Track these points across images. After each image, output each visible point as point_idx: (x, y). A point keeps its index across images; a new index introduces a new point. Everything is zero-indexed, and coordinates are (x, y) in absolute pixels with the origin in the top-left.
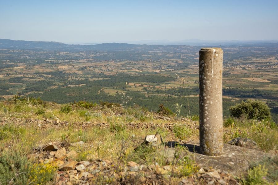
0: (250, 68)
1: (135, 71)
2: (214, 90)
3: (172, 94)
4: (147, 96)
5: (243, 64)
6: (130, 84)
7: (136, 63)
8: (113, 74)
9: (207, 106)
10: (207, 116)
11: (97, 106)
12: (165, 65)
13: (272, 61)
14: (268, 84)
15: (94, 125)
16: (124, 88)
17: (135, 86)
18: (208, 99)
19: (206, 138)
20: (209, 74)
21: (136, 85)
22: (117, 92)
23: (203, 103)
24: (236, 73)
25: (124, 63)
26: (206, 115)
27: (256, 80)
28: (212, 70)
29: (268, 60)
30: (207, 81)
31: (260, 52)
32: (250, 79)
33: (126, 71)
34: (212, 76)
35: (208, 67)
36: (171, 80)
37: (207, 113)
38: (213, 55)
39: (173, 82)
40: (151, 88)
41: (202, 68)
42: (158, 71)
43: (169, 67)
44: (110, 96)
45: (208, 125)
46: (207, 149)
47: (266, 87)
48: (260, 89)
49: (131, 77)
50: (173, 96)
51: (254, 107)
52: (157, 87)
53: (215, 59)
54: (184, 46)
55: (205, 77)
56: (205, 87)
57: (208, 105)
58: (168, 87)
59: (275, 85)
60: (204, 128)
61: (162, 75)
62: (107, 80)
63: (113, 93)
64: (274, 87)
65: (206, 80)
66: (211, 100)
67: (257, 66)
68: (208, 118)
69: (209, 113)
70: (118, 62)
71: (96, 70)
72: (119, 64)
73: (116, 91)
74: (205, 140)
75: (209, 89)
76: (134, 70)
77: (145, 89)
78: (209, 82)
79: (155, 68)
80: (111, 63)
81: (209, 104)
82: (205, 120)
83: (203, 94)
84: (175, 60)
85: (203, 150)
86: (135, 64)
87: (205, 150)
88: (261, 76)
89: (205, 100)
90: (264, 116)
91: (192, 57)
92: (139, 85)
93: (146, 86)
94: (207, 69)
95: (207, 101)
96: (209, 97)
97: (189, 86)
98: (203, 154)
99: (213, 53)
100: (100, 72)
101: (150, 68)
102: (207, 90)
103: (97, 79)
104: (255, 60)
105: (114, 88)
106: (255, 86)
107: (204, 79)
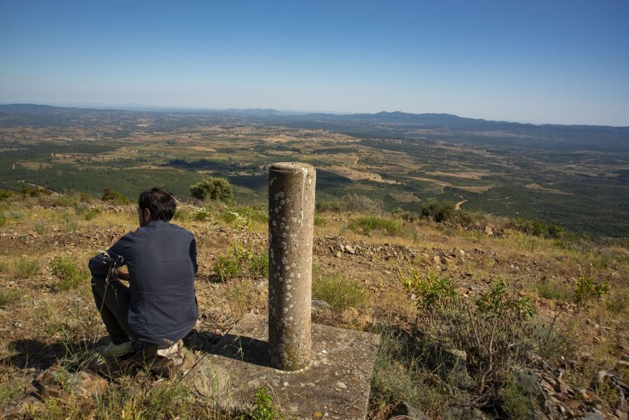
0: (196, 136)
1: (63, 139)
2: (305, 251)
3: (113, 166)
4: (80, 169)
5: (189, 132)
6: (57, 155)
7: (63, 129)
8: (33, 142)
9: (289, 284)
10: (290, 302)
11: (14, 196)
12: (101, 132)
13: (217, 129)
14: (214, 153)
15: (14, 238)
16: (49, 161)
17: (65, 158)
18: (292, 269)
19: (287, 341)
20: (295, 220)
21: (66, 156)
22: (41, 165)
23: (281, 276)
24: (182, 142)
25: (47, 130)
26: (287, 299)
27: (202, 149)
28: (302, 212)
29: (213, 128)
30: (291, 235)
31: (204, 120)
32: (197, 148)
33: (50, 139)
34: (302, 225)
35: (293, 206)
36: (110, 150)
37: (291, 296)
38: (304, 181)
39: (113, 152)
40: (86, 160)
41: (280, 207)
42: (93, 139)
43: (107, 134)
44: (30, 171)
45: (291, 318)
46: (289, 359)
47: (211, 156)
48: (207, 158)
49: (57, 146)
50: (114, 169)
51: (216, 185)
52: (93, 159)
53: (307, 189)
54: (123, 111)
55: (288, 227)
56: (287, 247)
57: (292, 282)
58: (107, 158)
59: (220, 154)
60: (284, 324)
61: (98, 144)
62: (23, 151)
63: (35, 166)
64: (220, 156)
65: (288, 232)
66: (299, 270)
67: (203, 135)
68: (292, 306)
69: (293, 295)
70: (38, 128)
71: (6, 138)
72: (41, 131)
73: (39, 164)
74: (284, 346)
75: (294, 249)
76: (61, 138)
77: (78, 161)
78: (295, 235)
79: (88, 136)
80: (27, 130)
81: (295, 278)
82: (286, 310)
83: (283, 261)
84: (113, 126)
85: (280, 362)
86: (62, 131)
87: (285, 362)
88: (208, 145)
89: (286, 271)
90: (226, 195)
91: (133, 124)
92: (69, 156)
93: (79, 158)
94: (292, 211)
95: (290, 273)
96: (294, 265)
97: (132, 157)
98: (280, 369)
99: (305, 177)
100: (12, 141)
101: (83, 136)
102: (291, 253)
103: (8, 150)
104: (200, 128)
105: (35, 161)
106: (202, 156)
107: (284, 230)
